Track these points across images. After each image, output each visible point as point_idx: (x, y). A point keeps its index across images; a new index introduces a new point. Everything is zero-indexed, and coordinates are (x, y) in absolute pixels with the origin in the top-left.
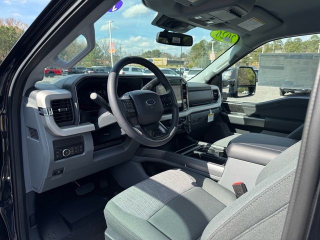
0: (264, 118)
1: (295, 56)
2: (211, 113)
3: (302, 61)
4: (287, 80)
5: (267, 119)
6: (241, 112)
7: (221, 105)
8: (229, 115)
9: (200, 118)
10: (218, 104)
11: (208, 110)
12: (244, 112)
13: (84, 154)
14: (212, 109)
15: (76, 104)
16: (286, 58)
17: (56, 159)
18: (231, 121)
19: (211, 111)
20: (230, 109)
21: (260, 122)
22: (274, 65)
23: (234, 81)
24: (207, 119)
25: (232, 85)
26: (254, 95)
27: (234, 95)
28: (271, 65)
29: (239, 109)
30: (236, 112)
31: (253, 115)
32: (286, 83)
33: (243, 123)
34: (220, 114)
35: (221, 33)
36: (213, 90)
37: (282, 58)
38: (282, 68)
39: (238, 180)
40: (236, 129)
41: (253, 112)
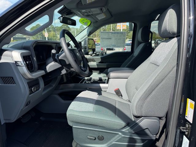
0: (105, 63)
1: (116, 32)
3: (119, 35)
4: (113, 44)
5: (107, 63)
6: (94, 62)
8: (89, 64)
13: (40, 89)
15: (34, 58)
16: (112, 34)
17: (30, 94)
20: (88, 61)
21: (103, 66)
22: (108, 37)
23: (86, 46)
25: (85, 48)
28: (106, 37)
31: (100, 63)
32: (113, 46)
33: (96, 67)
35: (84, 20)
37: (111, 33)
38: (110, 39)
39: (116, 88)
41: (100, 61)
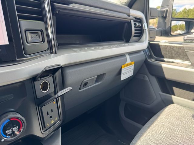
2: (129, 61)
7: (148, 48)
8: (163, 65)
9: (104, 74)
10: (143, 45)
11: (123, 55)
12: (187, 59)
14: (130, 54)
19: (128, 57)
23: (167, 11)
24: (120, 73)
25: (164, 15)
26: (193, 33)
27: (167, 33)
29: (180, 53)
30: (172, 58)
34: (146, 62)
40: (174, 88)
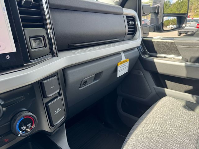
2: (124, 59)
7: (141, 44)
8: (156, 60)
9: (101, 73)
10: (136, 42)
11: (118, 53)
12: (179, 54)
14: (124, 51)
18: (160, 70)
19: (123, 55)
23: (159, 7)
24: (116, 70)
25: (156, 12)
26: (184, 27)
27: (159, 28)
29: (171, 48)
30: (165, 53)
34: (140, 58)
36: (127, 17)
40: (167, 82)
